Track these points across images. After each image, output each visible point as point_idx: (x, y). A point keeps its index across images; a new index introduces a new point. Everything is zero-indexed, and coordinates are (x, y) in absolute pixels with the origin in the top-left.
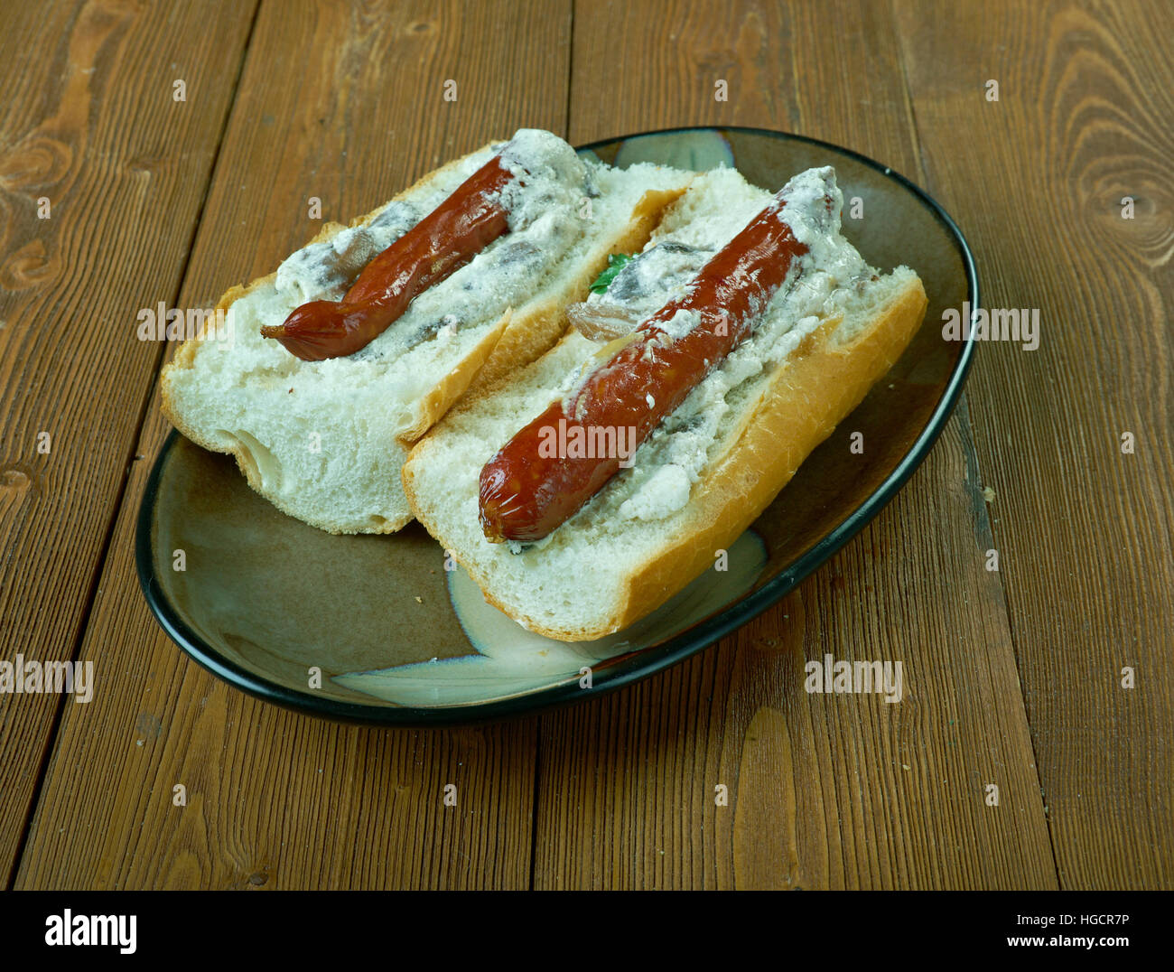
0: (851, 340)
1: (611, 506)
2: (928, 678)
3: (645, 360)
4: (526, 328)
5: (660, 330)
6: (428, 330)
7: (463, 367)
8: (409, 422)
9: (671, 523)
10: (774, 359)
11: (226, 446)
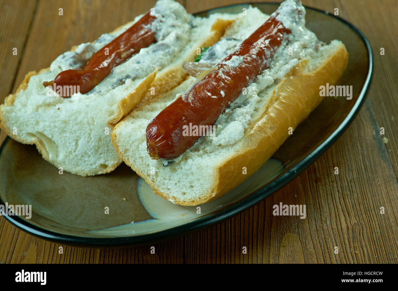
0: (314, 70)
1: (208, 142)
2: (364, 215)
3: (219, 77)
4: (166, 78)
5: (225, 65)
6: (121, 80)
7: (137, 90)
8: (113, 115)
9: (236, 146)
10: (279, 78)
11: (30, 140)
